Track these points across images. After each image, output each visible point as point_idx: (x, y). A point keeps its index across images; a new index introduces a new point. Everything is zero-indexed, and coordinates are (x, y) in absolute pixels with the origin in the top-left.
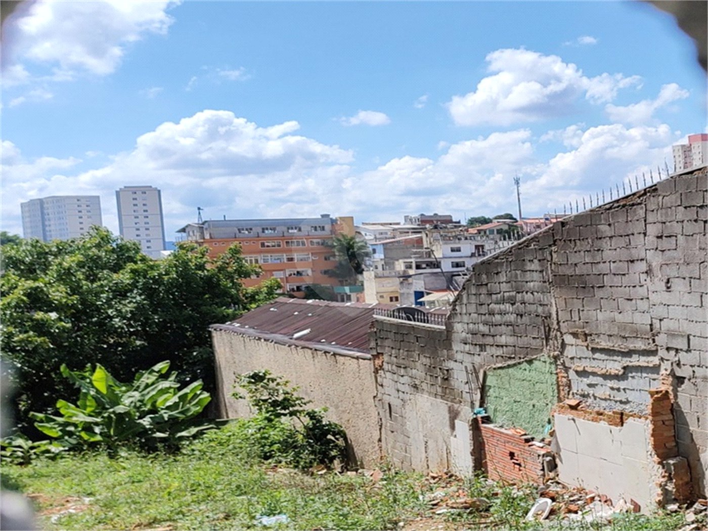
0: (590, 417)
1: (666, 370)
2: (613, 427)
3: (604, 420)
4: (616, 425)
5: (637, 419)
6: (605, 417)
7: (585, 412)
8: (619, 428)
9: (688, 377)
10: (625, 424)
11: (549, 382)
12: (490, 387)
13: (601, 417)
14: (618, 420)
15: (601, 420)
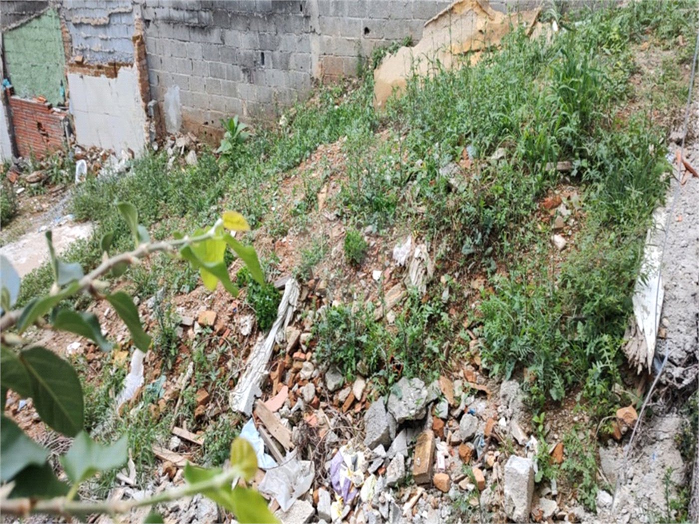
0: (92, 71)
1: (138, 14)
2: (110, 79)
3: (103, 73)
4: (112, 78)
5: (126, 67)
6: (104, 70)
7: (89, 67)
8: (115, 79)
9: (152, 20)
10: (119, 75)
11: (57, 40)
12: (9, 52)
13: (101, 70)
14: (113, 72)
15: (101, 73)
